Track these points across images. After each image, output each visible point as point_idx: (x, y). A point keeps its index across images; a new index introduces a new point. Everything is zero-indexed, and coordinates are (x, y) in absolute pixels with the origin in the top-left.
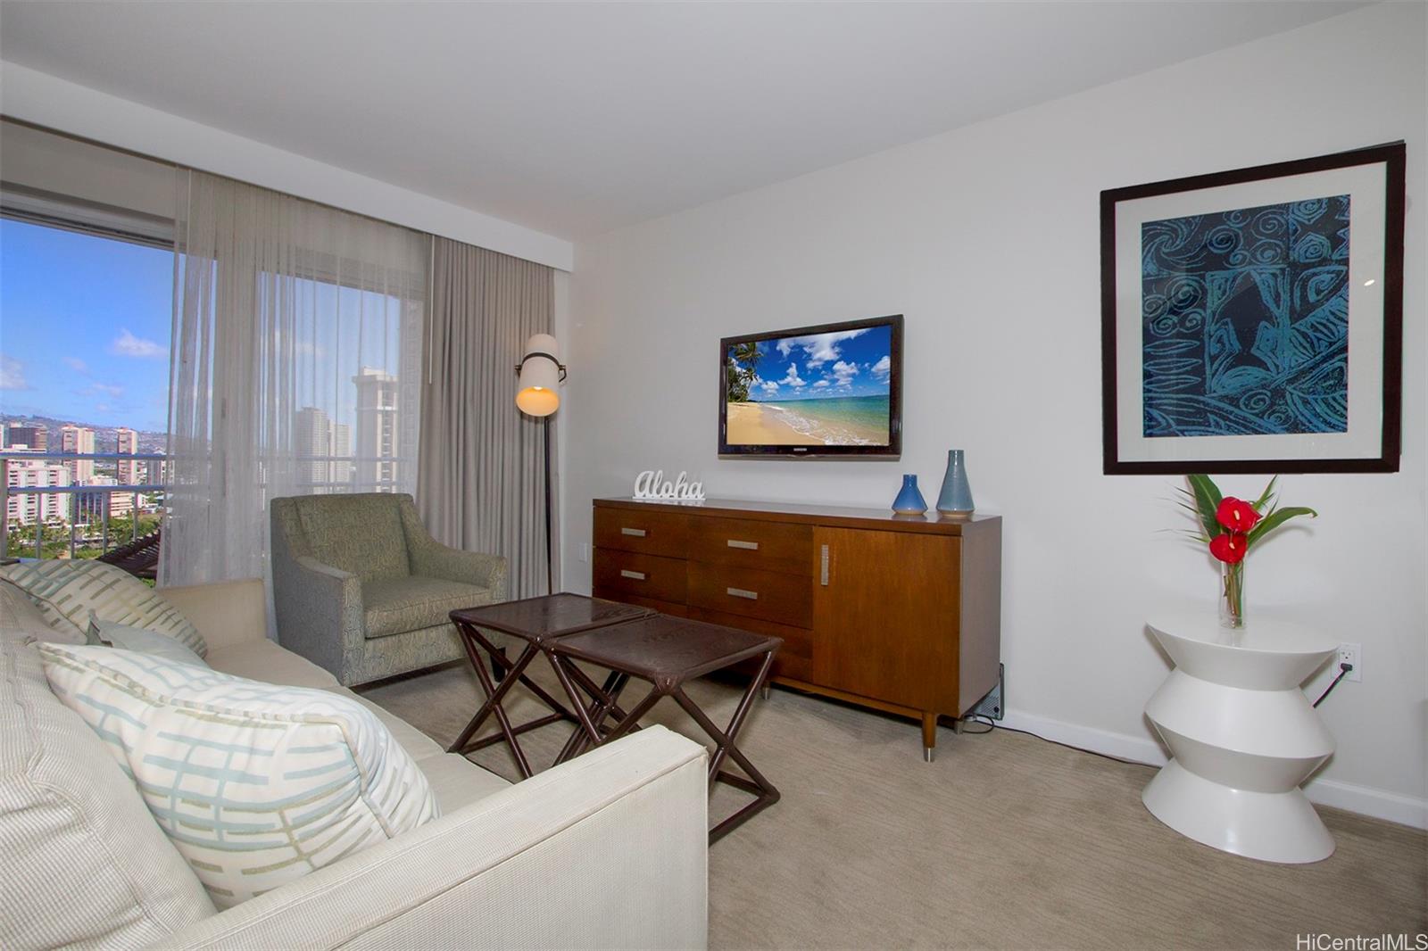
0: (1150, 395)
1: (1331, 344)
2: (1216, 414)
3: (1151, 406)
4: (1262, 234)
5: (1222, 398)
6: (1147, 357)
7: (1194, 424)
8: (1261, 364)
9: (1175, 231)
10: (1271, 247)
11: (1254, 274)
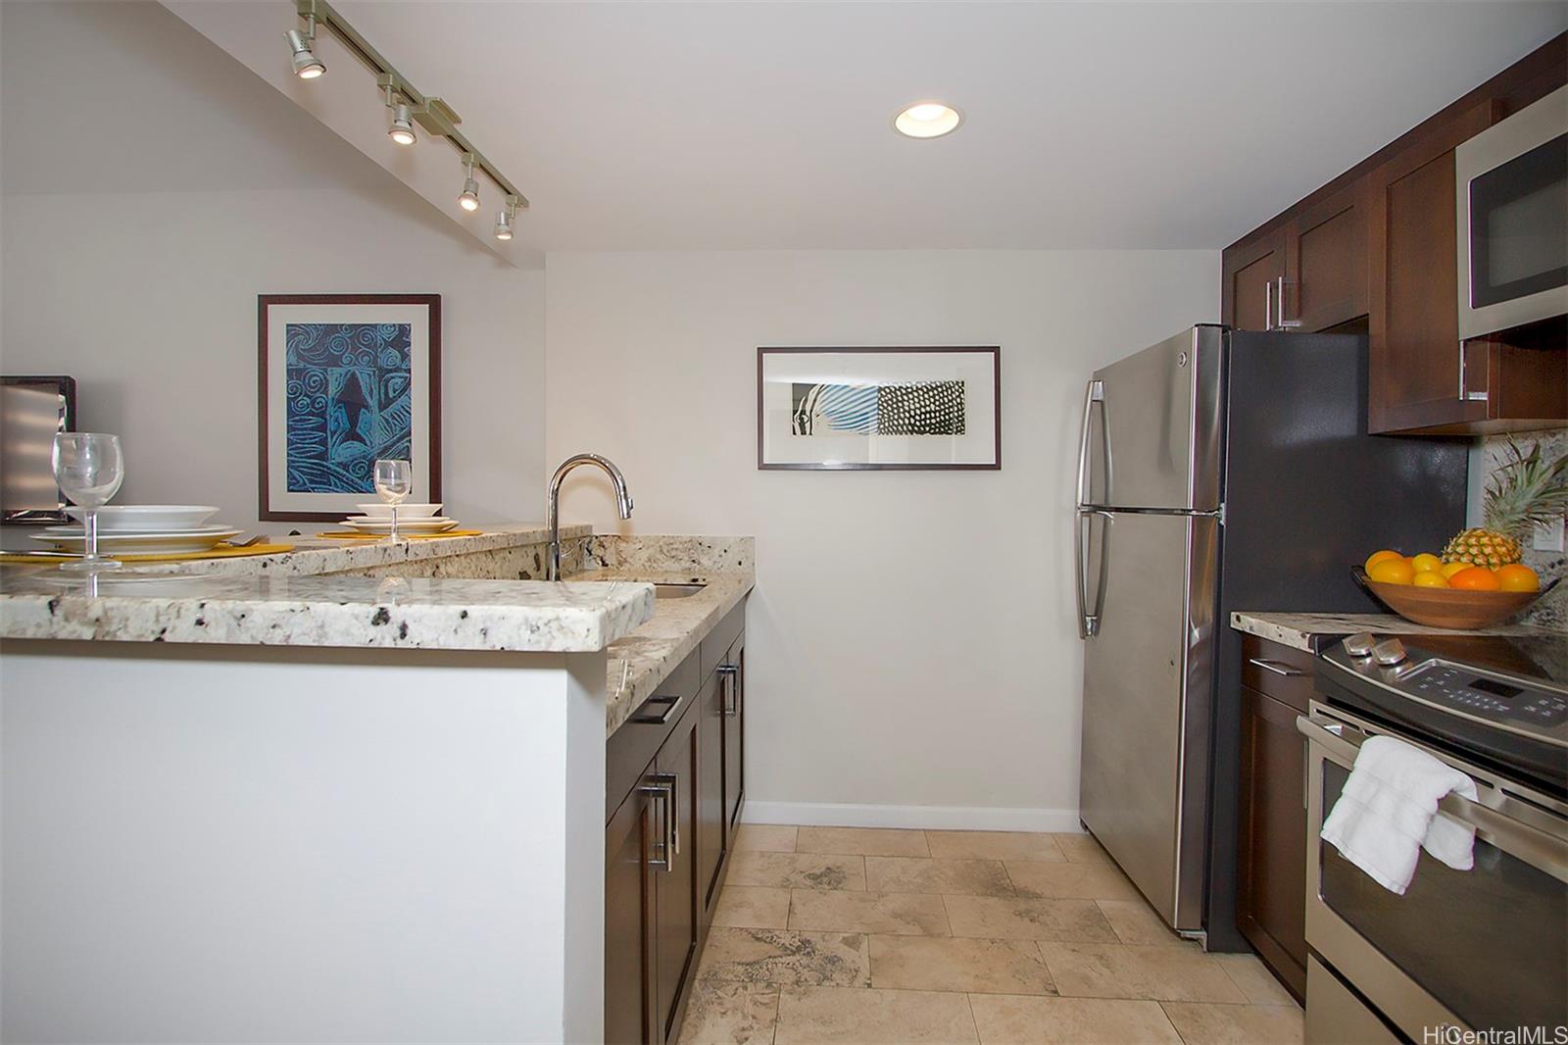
0: (292, 458)
1: (402, 429)
2: (335, 477)
3: (293, 467)
4: (363, 345)
5: (339, 464)
6: (290, 428)
7: (320, 483)
8: (362, 441)
9: (307, 332)
10: (367, 354)
11: (357, 372)
